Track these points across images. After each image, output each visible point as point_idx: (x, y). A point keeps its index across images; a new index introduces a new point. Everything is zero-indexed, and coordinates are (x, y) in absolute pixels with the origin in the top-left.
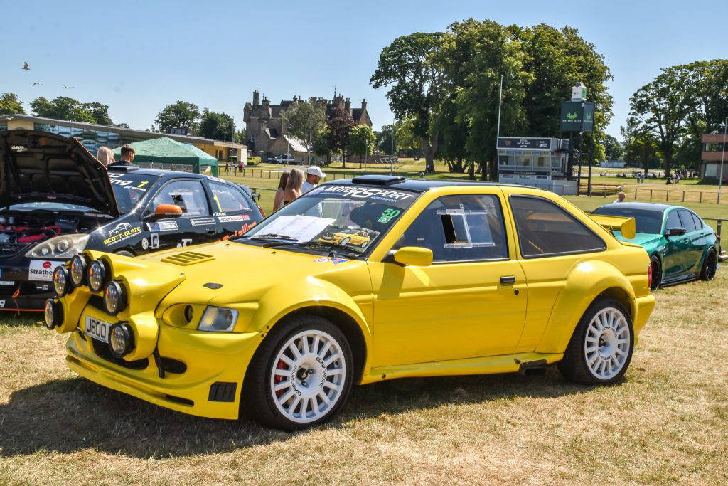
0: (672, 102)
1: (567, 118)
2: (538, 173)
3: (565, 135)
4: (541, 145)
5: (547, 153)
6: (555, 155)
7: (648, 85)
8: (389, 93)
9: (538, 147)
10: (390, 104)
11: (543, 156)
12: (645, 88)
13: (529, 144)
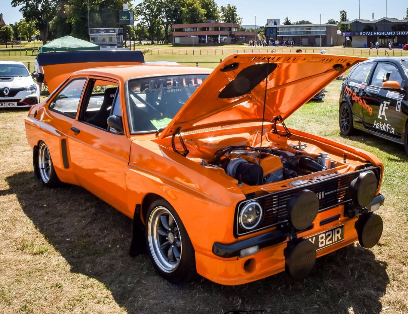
0: (152, 11)
1: (122, 19)
2: (110, 45)
3: (121, 26)
4: (111, 32)
5: (114, 35)
6: (118, 36)
7: (141, 3)
8: (21, 9)
9: (110, 33)
10: (23, 15)
11: (112, 37)
12: (140, 5)
13: (105, 31)
